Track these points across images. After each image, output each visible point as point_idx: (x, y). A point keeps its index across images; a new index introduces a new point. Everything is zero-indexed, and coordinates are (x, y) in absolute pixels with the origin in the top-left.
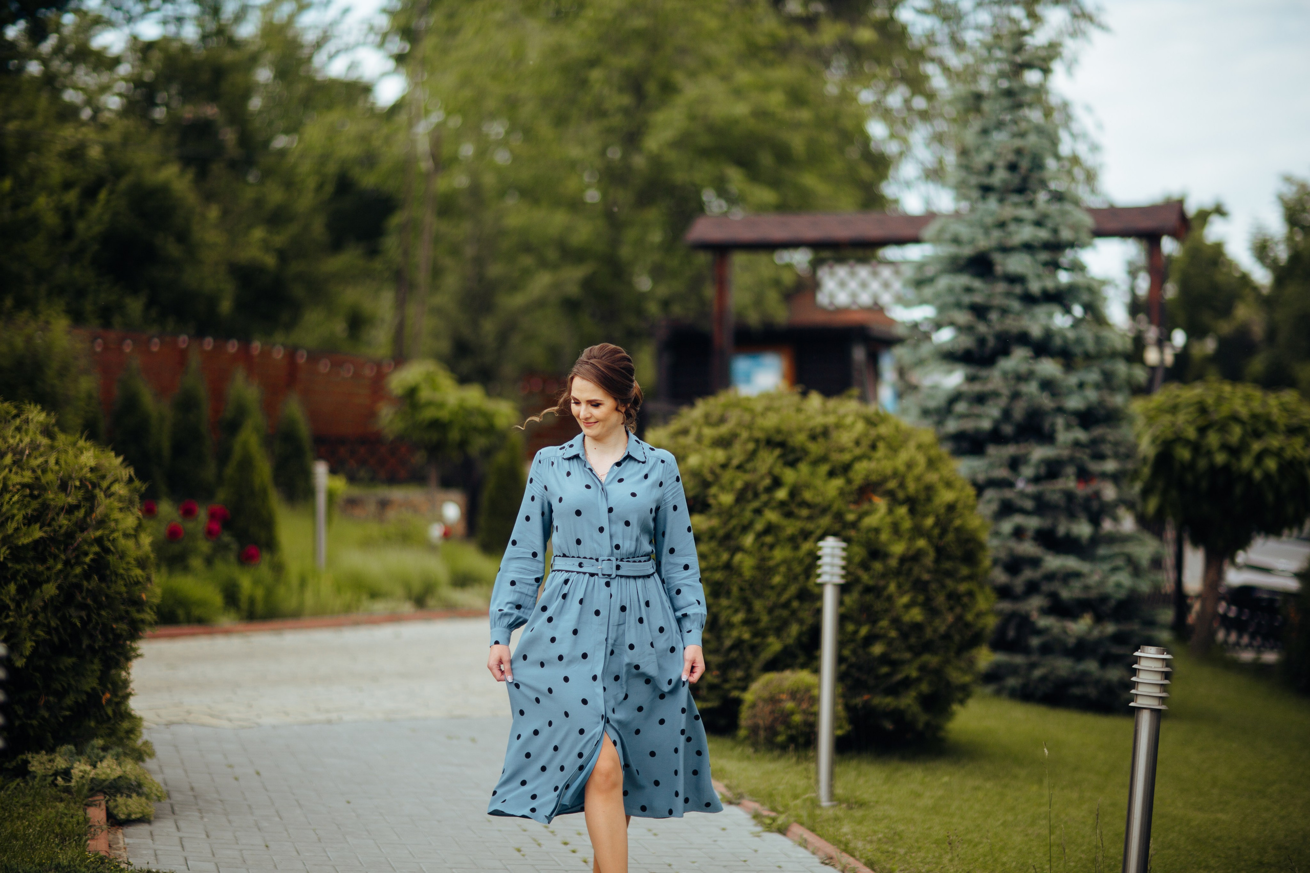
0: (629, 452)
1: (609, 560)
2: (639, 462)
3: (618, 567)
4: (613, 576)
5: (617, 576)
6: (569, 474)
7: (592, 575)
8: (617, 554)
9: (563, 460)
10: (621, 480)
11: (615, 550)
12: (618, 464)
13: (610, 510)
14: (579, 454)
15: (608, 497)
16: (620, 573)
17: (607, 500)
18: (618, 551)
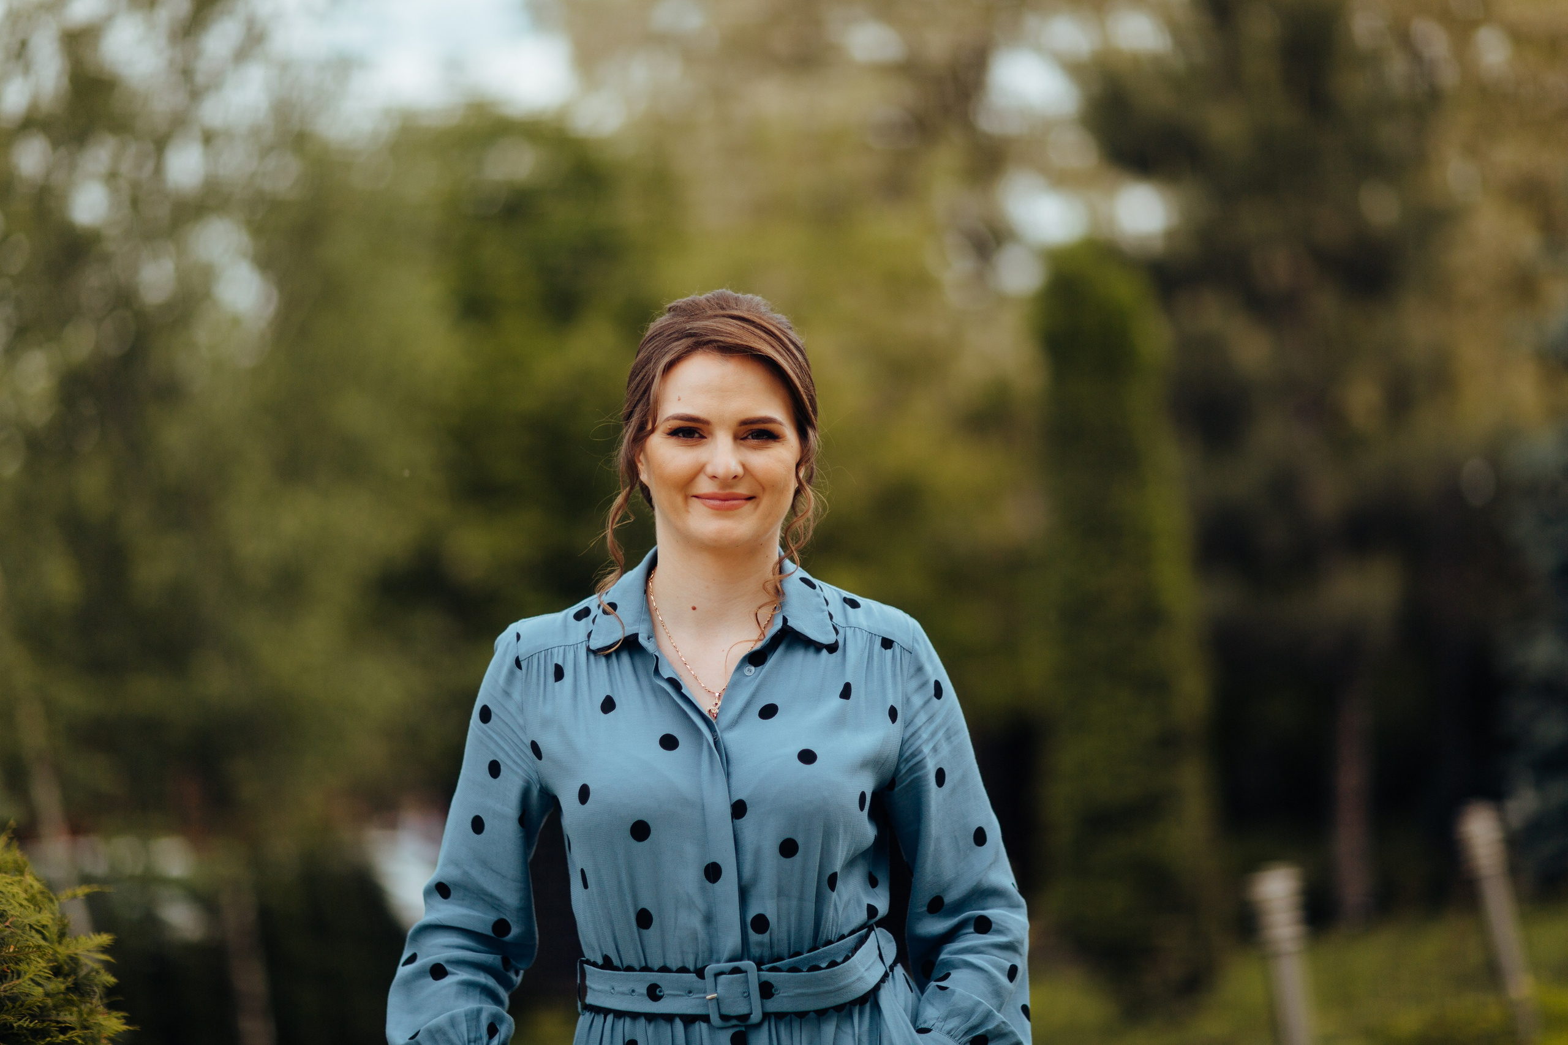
0: (785, 620)
1: (736, 970)
2: (818, 647)
3: (767, 990)
4: (756, 1017)
5: (766, 1016)
6: (608, 705)
7: (689, 1020)
8: (761, 944)
9: (592, 657)
10: (768, 712)
11: (754, 937)
12: (756, 658)
13: (739, 809)
14: (636, 635)
15: (732, 769)
16: (773, 1006)
17: (728, 775)
18: (765, 937)
